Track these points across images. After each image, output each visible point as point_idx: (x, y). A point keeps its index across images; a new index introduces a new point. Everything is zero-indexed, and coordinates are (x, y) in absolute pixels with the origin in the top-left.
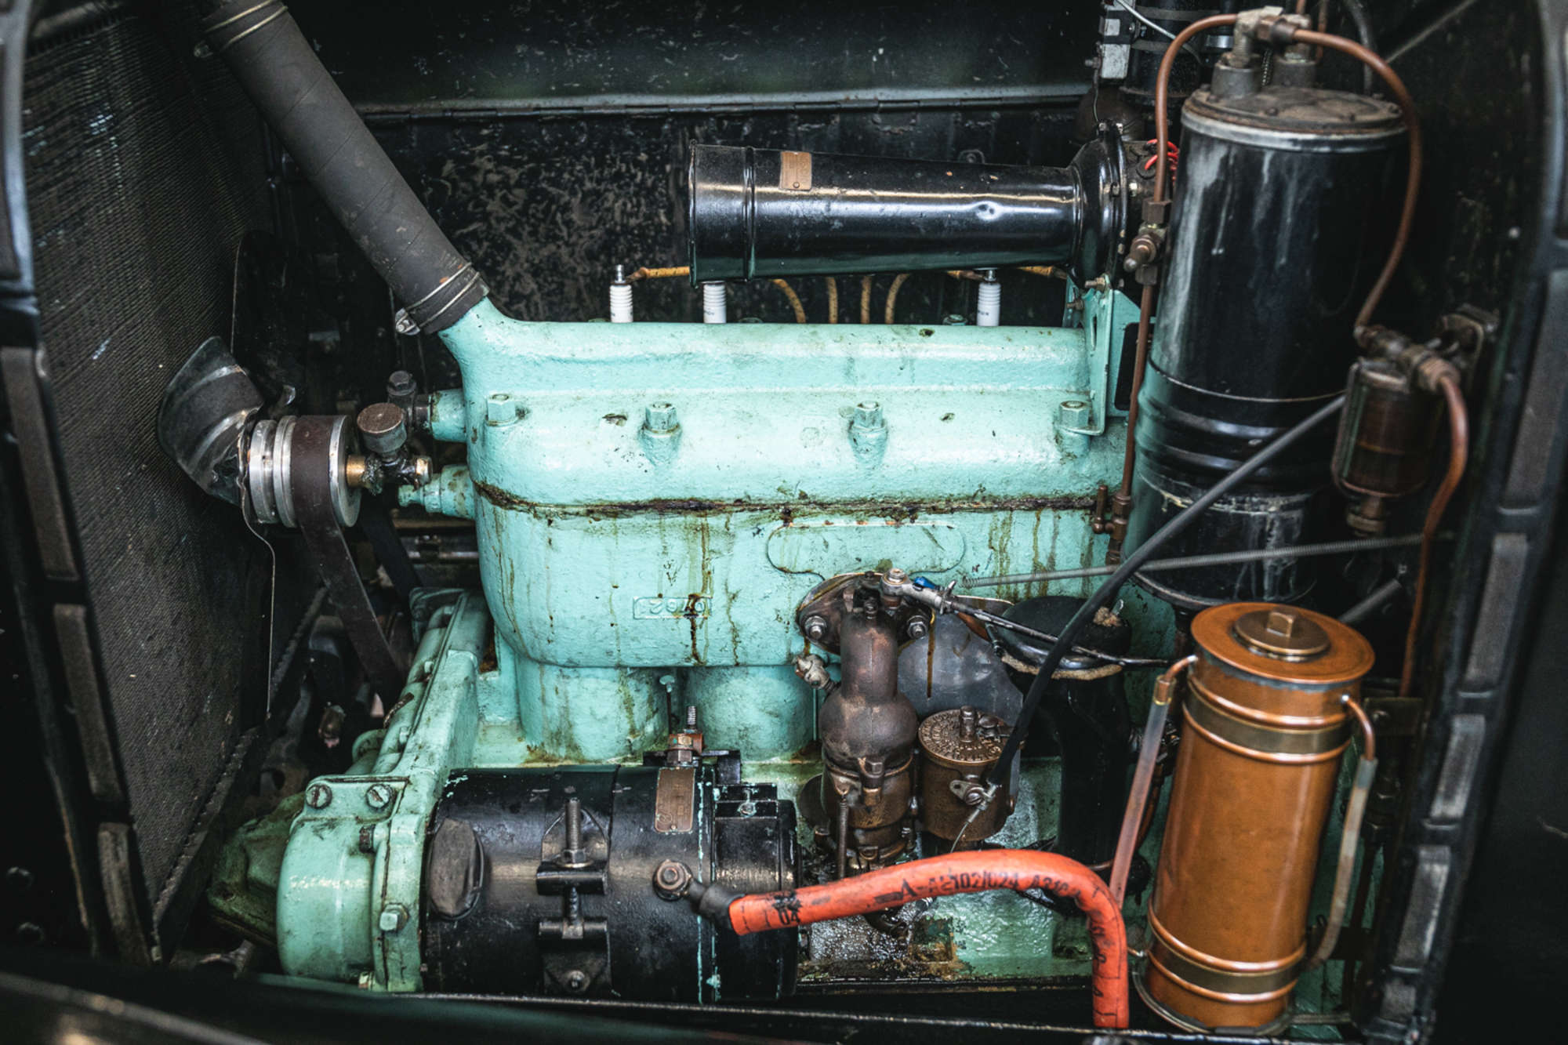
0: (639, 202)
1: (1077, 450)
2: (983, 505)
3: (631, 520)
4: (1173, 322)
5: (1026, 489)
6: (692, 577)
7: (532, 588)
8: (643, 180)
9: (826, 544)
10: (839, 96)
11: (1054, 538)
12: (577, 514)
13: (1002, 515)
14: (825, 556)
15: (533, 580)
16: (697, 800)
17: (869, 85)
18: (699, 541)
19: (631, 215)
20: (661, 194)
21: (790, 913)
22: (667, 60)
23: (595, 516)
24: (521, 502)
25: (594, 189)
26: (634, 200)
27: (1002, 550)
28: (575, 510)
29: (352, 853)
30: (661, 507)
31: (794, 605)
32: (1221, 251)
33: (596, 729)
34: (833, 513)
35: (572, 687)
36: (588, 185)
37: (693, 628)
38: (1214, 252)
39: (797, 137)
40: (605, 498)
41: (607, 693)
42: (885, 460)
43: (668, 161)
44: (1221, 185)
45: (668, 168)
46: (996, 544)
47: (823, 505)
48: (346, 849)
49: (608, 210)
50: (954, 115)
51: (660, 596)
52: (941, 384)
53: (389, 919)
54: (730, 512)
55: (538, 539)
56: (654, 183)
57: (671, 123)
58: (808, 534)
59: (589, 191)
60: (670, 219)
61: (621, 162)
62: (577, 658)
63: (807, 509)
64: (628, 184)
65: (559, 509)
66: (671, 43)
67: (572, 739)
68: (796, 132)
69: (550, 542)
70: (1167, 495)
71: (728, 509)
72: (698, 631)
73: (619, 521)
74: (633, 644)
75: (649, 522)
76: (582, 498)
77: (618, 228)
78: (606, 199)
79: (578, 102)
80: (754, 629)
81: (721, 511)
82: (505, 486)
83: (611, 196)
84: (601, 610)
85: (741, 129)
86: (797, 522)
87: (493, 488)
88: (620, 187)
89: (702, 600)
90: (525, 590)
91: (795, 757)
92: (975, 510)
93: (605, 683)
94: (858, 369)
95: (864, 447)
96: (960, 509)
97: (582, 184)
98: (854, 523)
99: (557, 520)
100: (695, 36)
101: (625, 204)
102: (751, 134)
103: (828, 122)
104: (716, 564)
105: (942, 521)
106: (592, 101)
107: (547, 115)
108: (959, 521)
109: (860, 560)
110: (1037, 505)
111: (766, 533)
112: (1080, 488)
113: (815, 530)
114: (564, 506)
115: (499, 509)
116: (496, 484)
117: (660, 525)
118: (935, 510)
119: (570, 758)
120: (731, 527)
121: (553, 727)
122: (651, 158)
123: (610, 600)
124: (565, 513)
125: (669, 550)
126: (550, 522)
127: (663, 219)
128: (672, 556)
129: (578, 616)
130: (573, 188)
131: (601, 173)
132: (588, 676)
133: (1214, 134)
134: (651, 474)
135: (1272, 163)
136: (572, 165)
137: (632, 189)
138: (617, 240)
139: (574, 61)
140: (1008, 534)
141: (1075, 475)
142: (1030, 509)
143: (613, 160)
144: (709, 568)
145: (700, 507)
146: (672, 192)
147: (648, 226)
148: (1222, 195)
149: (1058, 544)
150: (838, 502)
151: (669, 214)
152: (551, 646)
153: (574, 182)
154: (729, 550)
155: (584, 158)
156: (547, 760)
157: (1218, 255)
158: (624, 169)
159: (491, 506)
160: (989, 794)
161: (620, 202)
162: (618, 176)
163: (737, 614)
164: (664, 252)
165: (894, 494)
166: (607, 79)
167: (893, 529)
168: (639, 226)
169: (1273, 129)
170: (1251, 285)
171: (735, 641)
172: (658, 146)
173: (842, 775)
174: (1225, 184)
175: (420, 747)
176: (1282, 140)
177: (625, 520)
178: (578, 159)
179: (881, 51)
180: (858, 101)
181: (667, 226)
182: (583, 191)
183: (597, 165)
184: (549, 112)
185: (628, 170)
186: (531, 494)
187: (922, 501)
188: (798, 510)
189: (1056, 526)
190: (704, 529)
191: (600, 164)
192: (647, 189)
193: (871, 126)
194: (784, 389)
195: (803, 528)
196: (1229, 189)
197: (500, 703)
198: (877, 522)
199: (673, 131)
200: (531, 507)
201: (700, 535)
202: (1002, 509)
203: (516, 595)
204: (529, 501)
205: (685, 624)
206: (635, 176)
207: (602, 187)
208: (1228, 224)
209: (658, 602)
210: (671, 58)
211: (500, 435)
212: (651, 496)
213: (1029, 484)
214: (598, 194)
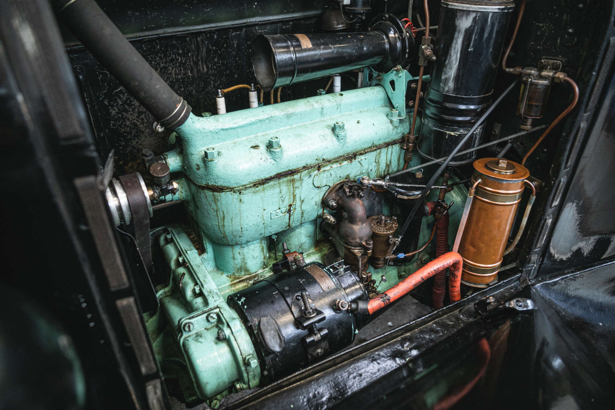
0: (181, 69)
1: (397, 125)
2: (374, 149)
3: (269, 184)
4: (451, 76)
5: (384, 140)
6: (290, 198)
7: (233, 220)
8: (181, 60)
9: (331, 175)
10: (244, 21)
11: (391, 155)
12: (250, 187)
13: (378, 151)
14: (331, 179)
15: (233, 216)
16: (329, 275)
17: (253, 16)
18: (292, 185)
19: (178, 74)
20: (188, 65)
21: (387, 301)
22: (185, 13)
23: (257, 186)
24: (228, 188)
25: (164, 66)
26: (179, 68)
27: (378, 162)
28: (249, 186)
29: (216, 343)
30: (279, 176)
31: (321, 198)
32: (472, 49)
33: (254, 262)
34: (332, 163)
35: (246, 250)
36: (162, 65)
37: (290, 216)
38: (469, 50)
39: (232, 37)
40: (259, 178)
41: (257, 248)
42: (347, 141)
43: (188, 52)
44: (473, 27)
45: (190, 54)
46: (377, 161)
47: (329, 161)
48: (213, 343)
49: (170, 74)
50: (279, 25)
51: (279, 208)
52: (348, 112)
53: (254, 363)
54: (301, 172)
55: (235, 200)
56: (185, 60)
57: (189, 37)
58: (326, 173)
59: (162, 67)
60: (192, 74)
61: (173, 54)
62: (249, 239)
63: (325, 164)
64: (176, 63)
65: (243, 187)
66: (186, 6)
67: (246, 268)
68: (232, 36)
69: (240, 200)
70: (448, 132)
71: (301, 171)
72: (291, 217)
73: (265, 185)
74: (269, 228)
75: (275, 183)
76: (251, 180)
77: (174, 80)
78: (169, 70)
79: (155, 32)
80: (308, 210)
81: (299, 172)
82: (219, 184)
83: (170, 68)
84: (260, 220)
85: (213, 36)
86: (322, 169)
87: (213, 186)
88: (173, 64)
89: (293, 206)
90: (230, 221)
91: (315, 248)
92: (372, 151)
93: (257, 245)
94: (325, 111)
95: (341, 138)
96: (368, 152)
97: (160, 65)
98: (339, 165)
99: (243, 191)
100: (194, 2)
101: (176, 71)
102: (217, 38)
103: (241, 31)
104: (297, 192)
105: (363, 157)
106: (160, 31)
107: (145, 39)
108: (367, 156)
109: (340, 177)
110: (387, 145)
111: (313, 176)
112: (397, 137)
113: (328, 171)
114: (245, 185)
115: (216, 193)
116: (215, 184)
117: (279, 183)
118: (361, 154)
119: (246, 275)
120: (302, 177)
121: (238, 266)
122: (183, 51)
123: (263, 215)
124: (246, 188)
125: (282, 191)
126: (240, 193)
127: (190, 74)
128: (283, 193)
129: (251, 225)
130: (156, 67)
131: (166, 60)
132: (251, 245)
133: (471, 9)
134: (275, 165)
135: (492, 17)
136: (155, 58)
137: (178, 64)
138: (175, 85)
139: (151, 16)
140: (380, 157)
141: (397, 133)
142: (386, 147)
143: (170, 54)
144: (295, 194)
145: (292, 173)
146: (192, 63)
147: (185, 77)
148: (473, 31)
149: (392, 156)
150: (334, 159)
151: (192, 72)
152: (241, 238)
153: (156, 65)
154: (301, 185)
155: (159, 55)
156: (238, 278)
157: (471, 51)
158: (174, 57)
159: (211, 193)
160: (399, 240)
161: (174, 70)
162: (172, 60)
163: (304, 207)
164: (191, 86)
165: (349, 152)
166: (164, 22)
167: (350, 164)
168: (182, 78)
169: (493, 6)
170: (481, 59)
171: (302, 217)
172: (186, 46)
173: (356, 249)
174: (474, 26)
175: (210, 292)
176: (496, 9)
177: (267, 185)
178: (157, 55)
179: (256, 3)
180: (250, 22)
181: (191, 77)
182: (160, 68)
183: (164, 57)
184: (146, 37)
185: (176, 57)
186: (232, 184)
187: (357, 152)
188: (322, 165)
189: (392, 150)
190: (293, 180)
191: (165, 56)
192: (183, 64)
193: (255, 31)
194: (304, 124)
195: (324, 171)
196: (476, 28)
197: (208, 264)
198: (345, 163)
199: (190, 40)
200: (232, 189)
201: (292, 183)
202: (379, 149)
203: (226, 224)
204: (231, 187)
205: (287, 215)
206: (179, 59)
207: (167, 65)
208: (475, 40)
209: (278, 211)
210: (187, 12)
211: (215, 164)
212: (275, 173)
213: (385, 139)
214: (166, 68)
